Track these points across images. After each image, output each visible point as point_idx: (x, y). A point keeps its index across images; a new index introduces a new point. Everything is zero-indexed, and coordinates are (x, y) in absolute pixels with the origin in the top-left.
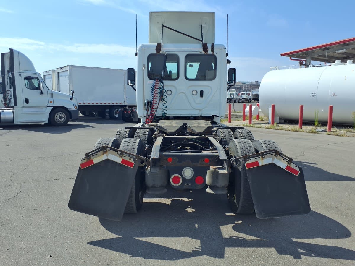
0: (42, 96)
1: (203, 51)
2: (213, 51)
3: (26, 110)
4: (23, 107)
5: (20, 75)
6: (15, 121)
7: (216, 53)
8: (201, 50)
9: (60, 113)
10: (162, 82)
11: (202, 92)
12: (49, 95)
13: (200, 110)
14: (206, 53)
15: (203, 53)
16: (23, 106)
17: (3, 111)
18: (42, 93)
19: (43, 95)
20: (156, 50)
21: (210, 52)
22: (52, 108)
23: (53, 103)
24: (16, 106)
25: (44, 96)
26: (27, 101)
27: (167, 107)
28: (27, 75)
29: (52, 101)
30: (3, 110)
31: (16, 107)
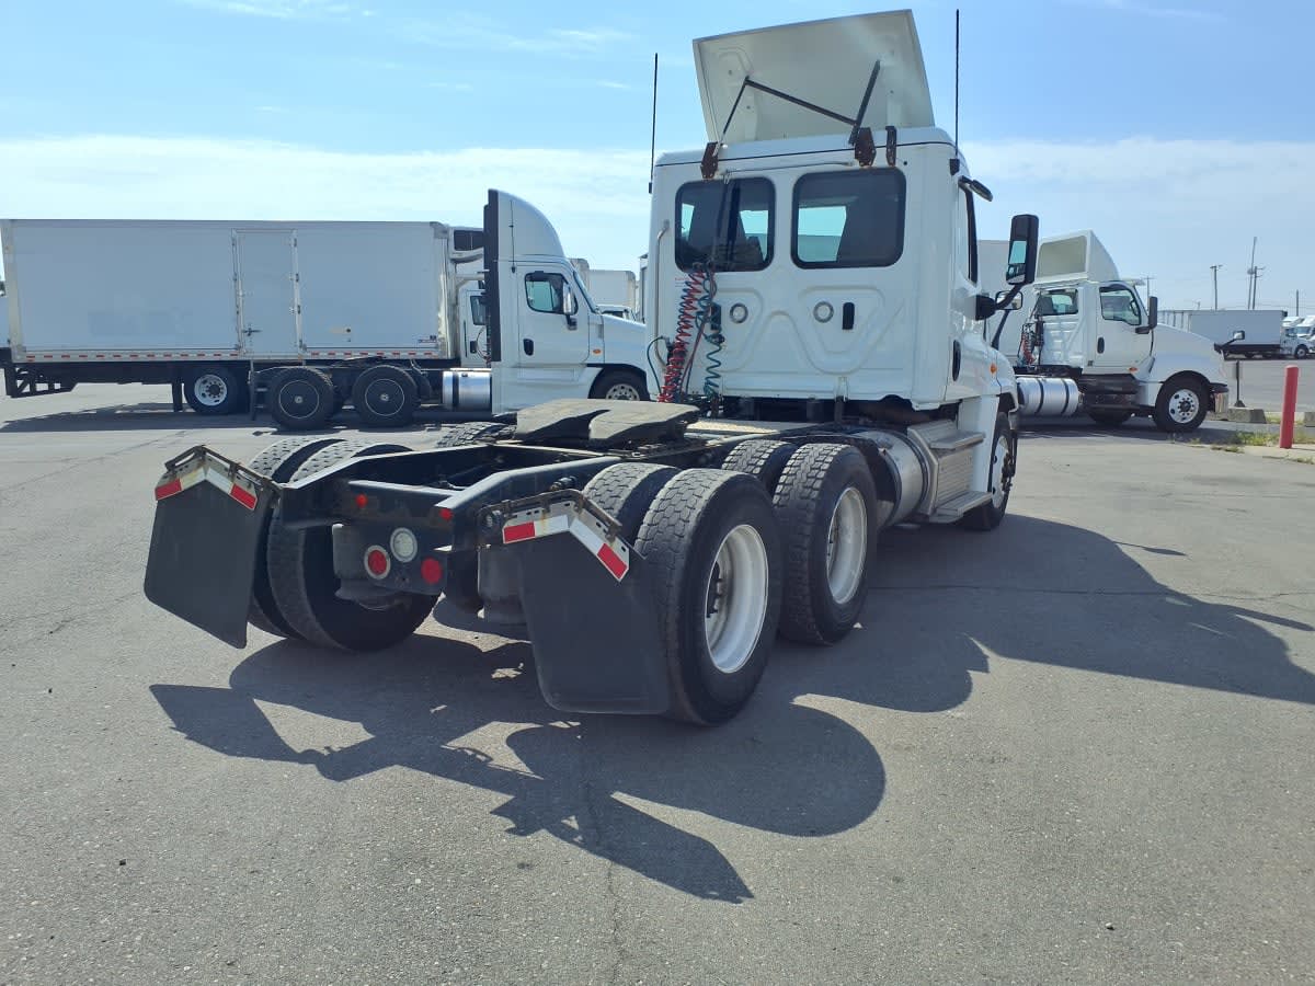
0: (572, 332)
1: (857, 156)
2: (891, 156)
3: (525, 374)
4: (519, 366)
5: (513, 269)
6: (495, 405)
7: (905, 163)
8: (849, 156)
9: (623, 388)
10: (710, 278)
11: (849, 310)
12: (594, 330)
13: (843, 376)
14: (865, 167)
15: (857, 165)
16: (517, 360)
17: (466, 376)
18: (571, 323)
19: (575, 329)
20: (703, 170)
21: (880, 160)
22: (600, 369)
23: (601, 354)
24: (499, 360)
25: (578, 331)
26: (529, 347)
27: (720, 364)
28: (532, 270)
29: (601, 349)
30: (465, 373)
31: (497, 363)
